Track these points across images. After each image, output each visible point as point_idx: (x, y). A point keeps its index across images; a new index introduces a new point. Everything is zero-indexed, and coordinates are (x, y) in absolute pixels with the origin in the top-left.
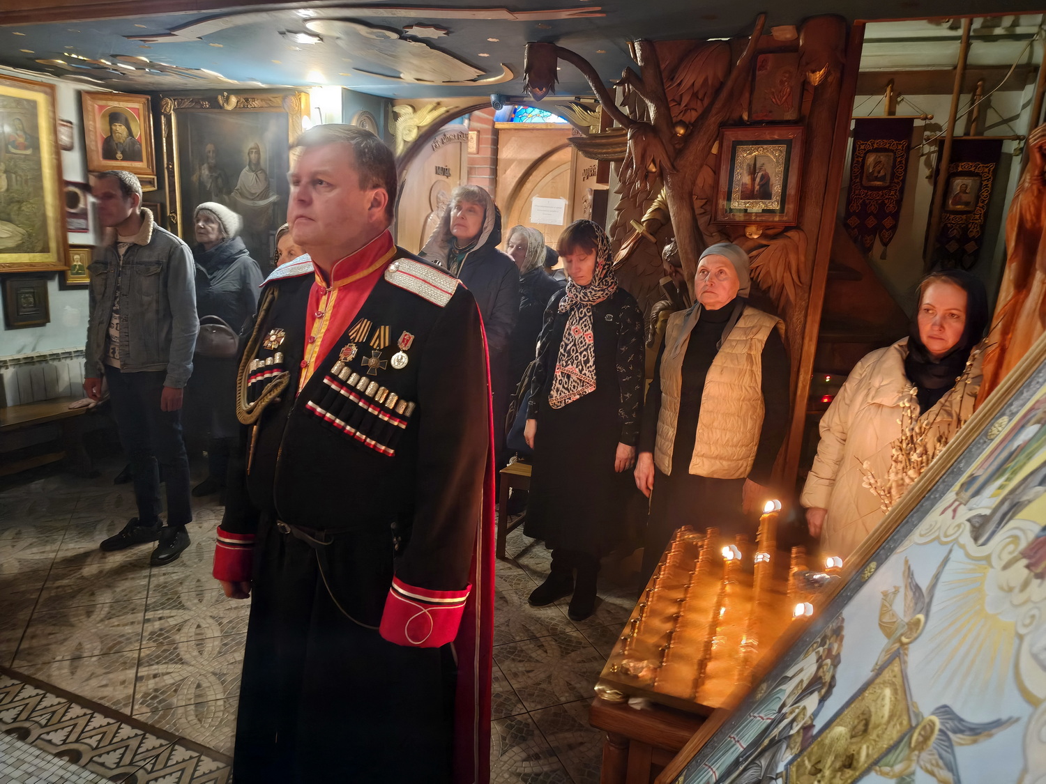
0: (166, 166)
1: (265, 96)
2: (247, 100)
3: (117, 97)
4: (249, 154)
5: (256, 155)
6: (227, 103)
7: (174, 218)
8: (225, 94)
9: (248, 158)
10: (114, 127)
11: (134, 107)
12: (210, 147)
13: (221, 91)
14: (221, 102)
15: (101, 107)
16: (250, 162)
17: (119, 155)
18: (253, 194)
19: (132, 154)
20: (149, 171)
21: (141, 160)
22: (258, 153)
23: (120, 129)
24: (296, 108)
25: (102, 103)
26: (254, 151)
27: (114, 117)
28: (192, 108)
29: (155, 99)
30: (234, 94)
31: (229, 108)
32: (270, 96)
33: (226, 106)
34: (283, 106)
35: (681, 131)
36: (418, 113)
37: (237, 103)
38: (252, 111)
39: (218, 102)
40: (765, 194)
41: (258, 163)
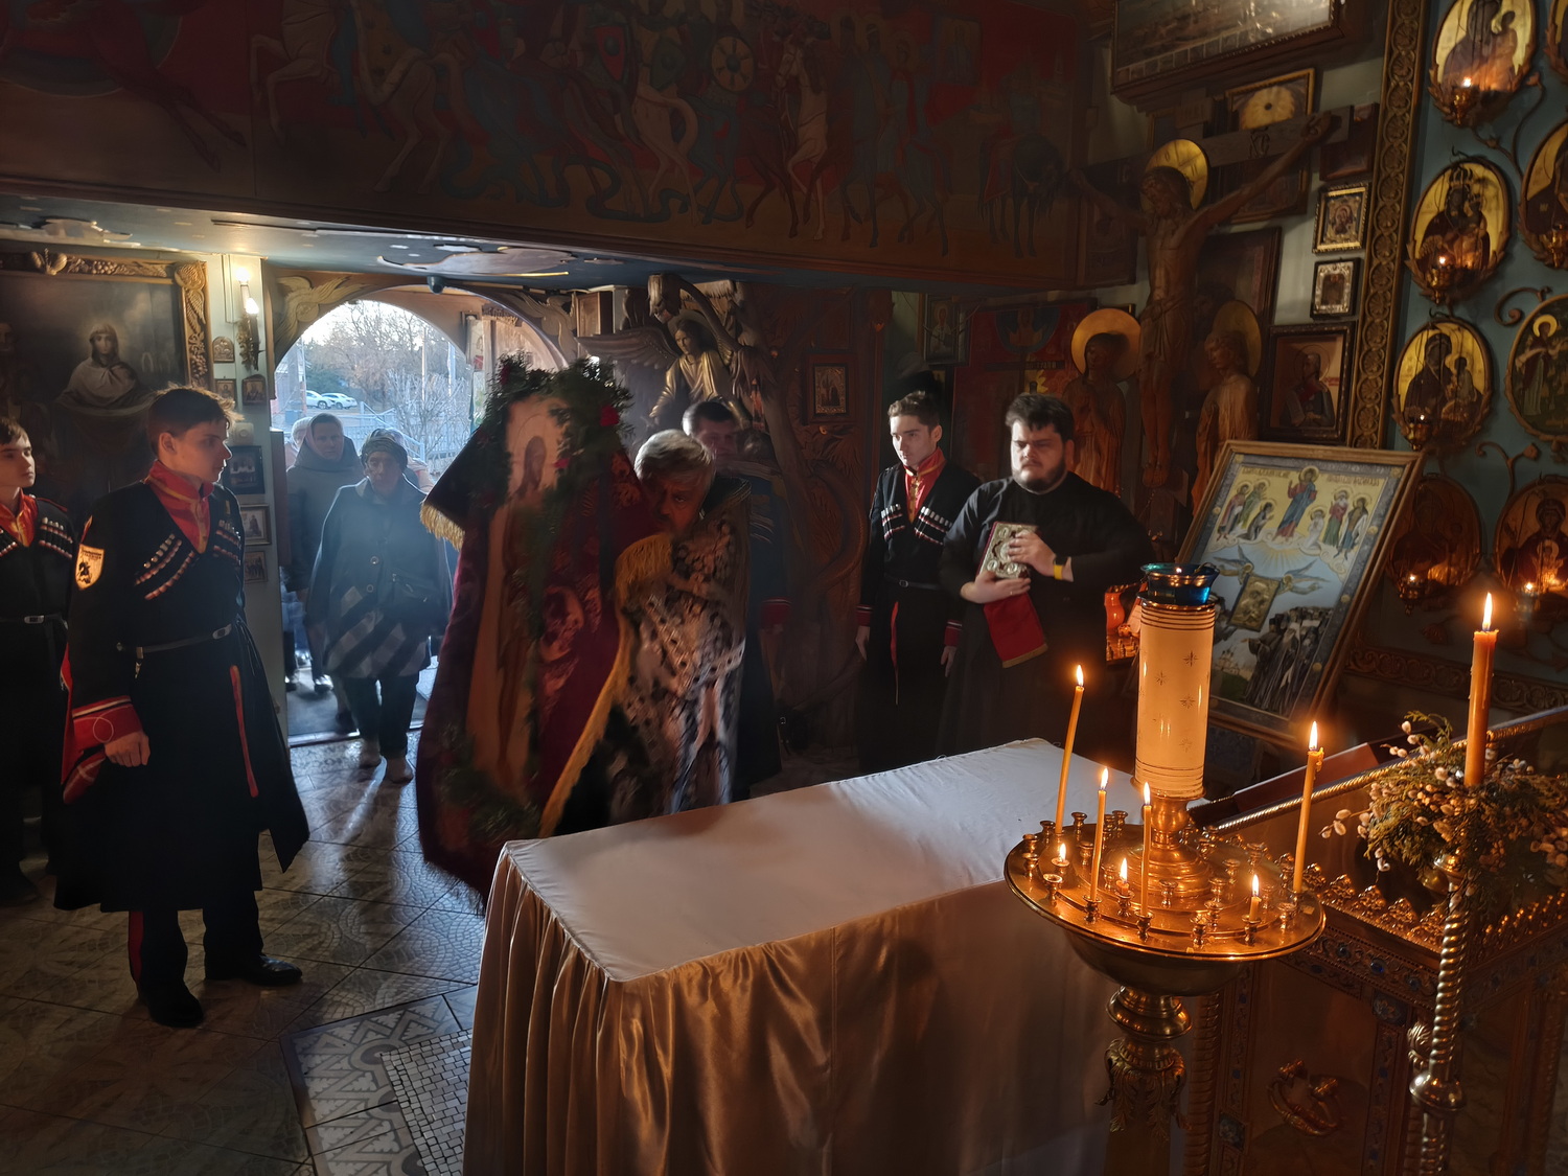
1: (129, 261)
2: (90, 263)
4: (92, 340)
5: (109, 343)
6: (51, 265)
8: (47, 251)
9: (90, 346)
13: (39, 247)
14: (38, 262)
16: (96, 352)
18: (102, 400)
22: (113, 338)
26: (104, 336)
30: (65, 252)
31: (54, 272)
32: (140, 261)
33: (48, 267)
34: (173, 278)
35: (775, 353)
36: (320, 287)
37: (68, 264)
38: (98, 278)
39: (33, 263)
40: (835, 401)
41: (113, 353)
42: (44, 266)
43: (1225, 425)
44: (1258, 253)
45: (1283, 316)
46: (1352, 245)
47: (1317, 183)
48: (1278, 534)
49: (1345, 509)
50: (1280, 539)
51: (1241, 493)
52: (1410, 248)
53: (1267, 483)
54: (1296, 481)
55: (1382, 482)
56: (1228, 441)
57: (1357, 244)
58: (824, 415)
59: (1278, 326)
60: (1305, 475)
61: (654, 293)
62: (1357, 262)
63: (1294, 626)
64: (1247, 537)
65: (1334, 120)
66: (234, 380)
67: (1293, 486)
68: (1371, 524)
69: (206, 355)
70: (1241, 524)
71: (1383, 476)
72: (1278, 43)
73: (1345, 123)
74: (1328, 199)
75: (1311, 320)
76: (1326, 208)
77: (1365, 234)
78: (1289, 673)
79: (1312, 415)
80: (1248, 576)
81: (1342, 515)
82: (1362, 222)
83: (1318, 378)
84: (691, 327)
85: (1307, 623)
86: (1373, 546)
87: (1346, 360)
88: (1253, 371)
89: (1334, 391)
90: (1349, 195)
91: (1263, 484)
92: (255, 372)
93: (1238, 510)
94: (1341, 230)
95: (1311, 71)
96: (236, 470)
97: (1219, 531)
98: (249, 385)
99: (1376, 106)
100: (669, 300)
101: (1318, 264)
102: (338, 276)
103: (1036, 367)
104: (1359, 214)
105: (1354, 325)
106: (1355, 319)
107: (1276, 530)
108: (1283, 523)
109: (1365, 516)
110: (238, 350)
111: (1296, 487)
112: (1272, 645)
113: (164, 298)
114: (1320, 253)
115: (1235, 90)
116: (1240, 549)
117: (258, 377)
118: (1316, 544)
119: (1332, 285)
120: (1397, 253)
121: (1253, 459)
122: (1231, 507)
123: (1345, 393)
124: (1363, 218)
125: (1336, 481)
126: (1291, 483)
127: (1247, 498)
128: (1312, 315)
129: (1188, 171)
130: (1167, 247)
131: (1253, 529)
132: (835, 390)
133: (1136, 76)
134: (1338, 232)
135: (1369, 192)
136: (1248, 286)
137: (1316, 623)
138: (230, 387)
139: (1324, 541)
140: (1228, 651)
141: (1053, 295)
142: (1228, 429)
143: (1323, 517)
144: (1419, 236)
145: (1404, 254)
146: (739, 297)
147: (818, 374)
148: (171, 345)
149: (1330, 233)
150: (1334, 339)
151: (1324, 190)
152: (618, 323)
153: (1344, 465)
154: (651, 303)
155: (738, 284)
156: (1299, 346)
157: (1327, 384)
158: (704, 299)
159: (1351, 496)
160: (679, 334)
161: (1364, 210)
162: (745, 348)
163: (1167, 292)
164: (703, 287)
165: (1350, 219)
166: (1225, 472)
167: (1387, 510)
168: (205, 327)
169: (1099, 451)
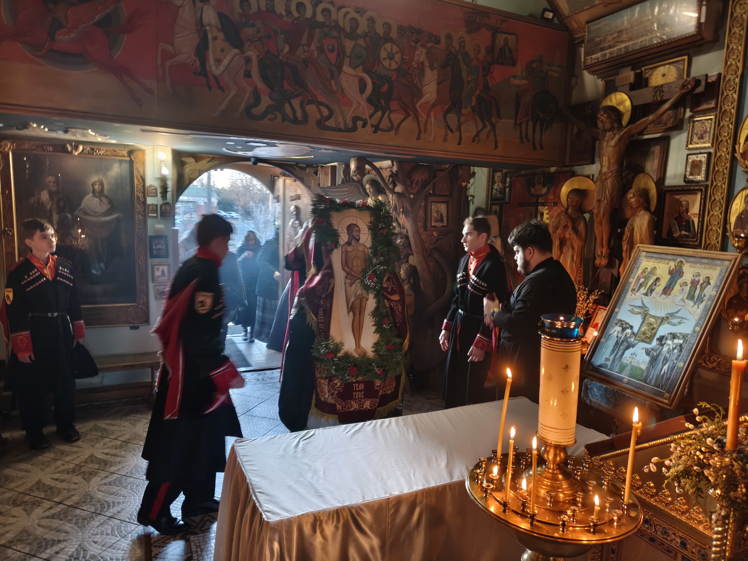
2: (92, 149)
4: (93, 185)
5: (100, 187)
6: (76, 150)
7: (10, 231)
8: (73, 144)
9: (91, 188)
13: (70, 142)
14: (69, 149)
16: (94, 190)
18: (96, 213)
22: (102, 184)
24: (141, 159)
26: (98, 183)
28: (34, 150)
30: (81, 145)
31: (76, 154)
32: (116, 149)
33: (74, 152)
34: (130, 157)
35: (412, 196)
36: (200, 162)
37: (83, 150)
38: (97, 157)
39: (67, 149)
40: (442, 220)
41: (102, 191)
42: (72, 151)
43: (637, 236)
44: (657, 149)
45: (669, 182)
46: (706, 145)
47: (688, 114)
48: (662, 294)
49: (698, 282)
50: (664, 296)
51: (644, 272)
52: (737, 147)
53: (657, 267)
54: (673, 267)
55: (719, 269)
56: (638, 245)
57: (709, 145)
58: (436, 226)
59: (666, 187)
60: (678, 264)
61: (353, 166)
62: (709, 154)
63: (669, 342)
64: (646, 294)
65: (697, 82)
66: (157, 205)
67: (671, 269)
68: (712, 290)
69: (144, 193)
70: (643, 288)
71: (719, 265)
72: (668, 43)
73: (703, 83)
74: (694, 122)
75: (684, 184)
76: (693, 126)
77: (713, 139)
78: (666, 367)
79: (683, 232)
80: (646, 315)
81: (697, 285)
82: (712, 133)
83: (687, 213)
84: (374, 183)
85: (676, 341)
86: (713, 302)
87: (702, 204)
88: (653, 209)
89: (696, 220)
90: (706, 121)
91: (656, 267)
92: (166, 202)
93: (642, 280)
94: (701, 137)
95: (686, 57)
96: (156, 246)
97: (632, 291)
98: (163, 207)
99: (720, 74)
100: (360, 170)
101: (688, 155)
102: (209, 157)
103: (543, 205)
104: (710, 129)
105: (707, 187)
106: (708, 183)
107: (661, 291)
108: (665, 288)
109: (709, 286)
110: (159, 191)
111: (673, 270)
112: (658, 352)
113: (126, 166)
114: (689, 149)
115: (647, 67)
116: (642, 301)
117: (168, 204)
118: (682, 300)
119: (696, 166)
120: (730, 150)
121: (651, 254)
122: (638, 279)
123: (701, 222)
124: (712, 131)
125: (695, 267)
126: (670, 267)
127: (647, 274)
128: (685, 181)
129: (621, 108)
130: (609, 146)
131: (649, 290)
132: (441, 215)
133: (596, 61)
134: (699, 139)
135: (716, 118)
136: (651, 166)
137: (681, 341)
138: (155, 208)
139: (687, 298)
140: (634, 354)
141: (553, 169)
142: (639, 238)
143: (687, 285)
144: (742, 141)
145: (734, 150)
146: (395, 169)
147: (433, 207)
148: (128, 188)
149: (695, 139)
150: (696, 194)
151: (691, 117)
152: (339, 181)
153: (698, 259)
154: (351, 171)
155: (394, 162)
156: (678, 197)
157: (692, 216)
158: (378, 170)
159: (702, 276)
160: (367, 186)
161: (713, 127)
162: (398, 193)
163: (609, 168)
164: (378, 164)
165: (705, 132)
166: (636, 260)
167: (721, 283)
168: (144, 180)
169: (573, 248)
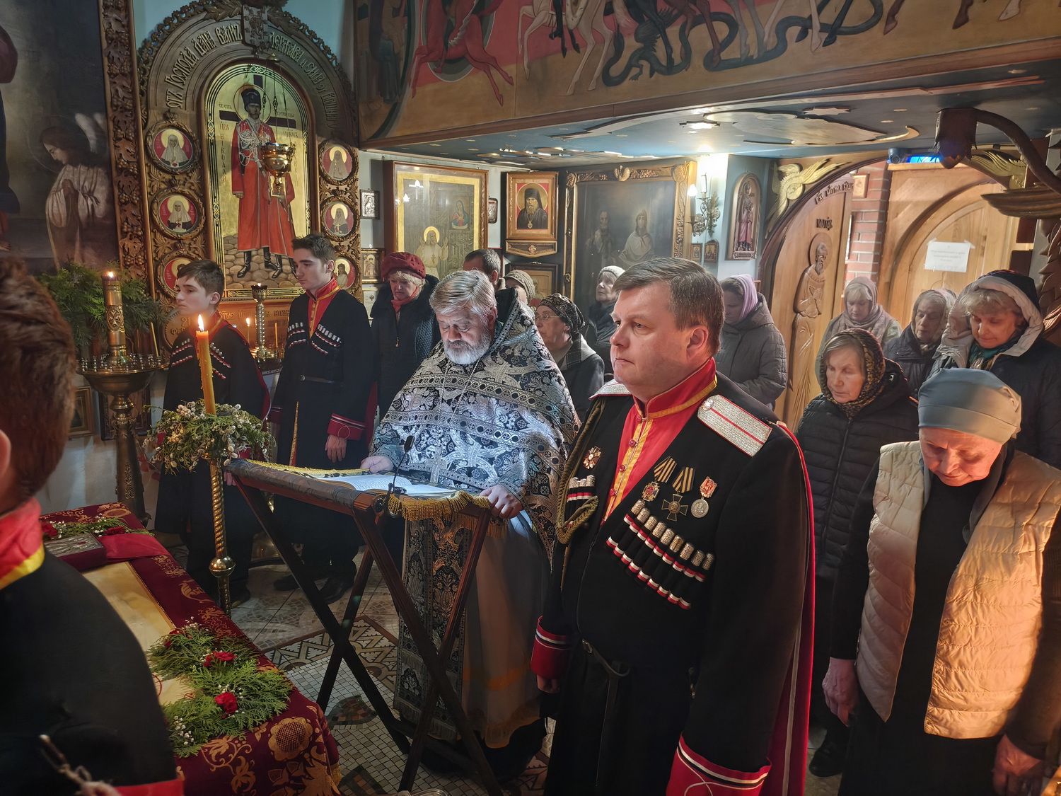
0: (565, 232)
1: (655, 167)
2: (639, 171)
3: (532, 176)
4: (637, 220)
5: (643, 221)
6: (622, 176)
7: (568, 277)
8: (621, 167)
9: (636, 223)
10: (528, 201)
11: (544, 183)
12: (604, 214)
15: (519, 185)
16: (637, 227)
17: (530, 224)
19: (539, 224)
20: (552, 237)
21: (547, 228)
22: (645, 219)
23: (533, 202)
24: (684, 176)
25: (520, 181)
26: (641, 217)
27: (529, 193)
28: (592, 180)
29: (562, 174)
30: (628, 167)
31: (623, 180)
32: (660, 167)
33: (620, 178)
34: (672, 175)
36: (805, 171)
37: (630, 174)
39: (614, 175)
41: (644, 227)
42: (618, 177)
92: (713, 238)
98: (708, 247)
138: (699, 249)
168: (685, 208)
